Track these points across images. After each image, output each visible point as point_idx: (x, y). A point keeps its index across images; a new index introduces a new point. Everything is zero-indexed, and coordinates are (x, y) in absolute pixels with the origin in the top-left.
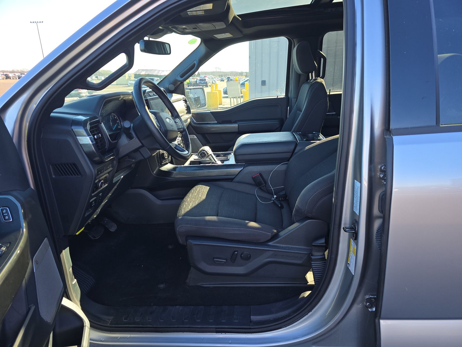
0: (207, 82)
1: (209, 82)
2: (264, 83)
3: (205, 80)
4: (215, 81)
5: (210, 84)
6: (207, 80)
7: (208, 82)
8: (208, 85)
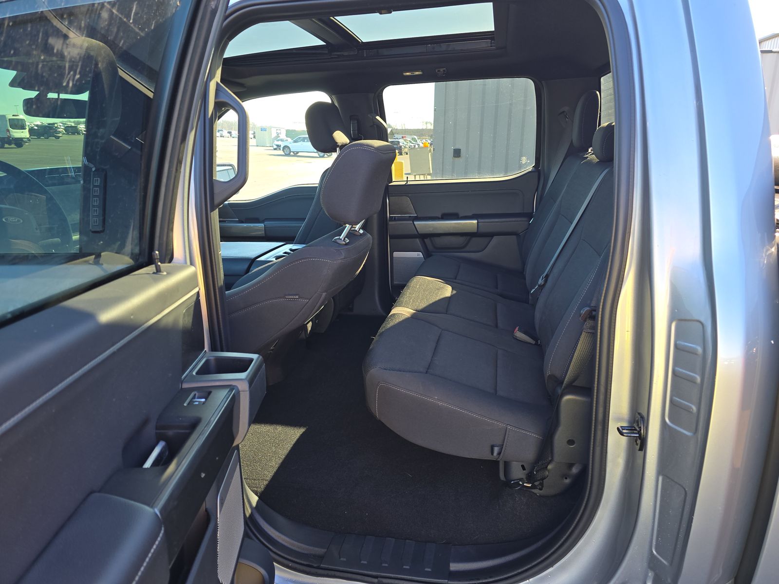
0: (401, 147)
1: (405, 147)
2: (457, 153)
3: (399, 142)
4: (418, 145)
5: (406, 150)
6: (401, 144)
7: (403, 147)
8: (403, 152)
